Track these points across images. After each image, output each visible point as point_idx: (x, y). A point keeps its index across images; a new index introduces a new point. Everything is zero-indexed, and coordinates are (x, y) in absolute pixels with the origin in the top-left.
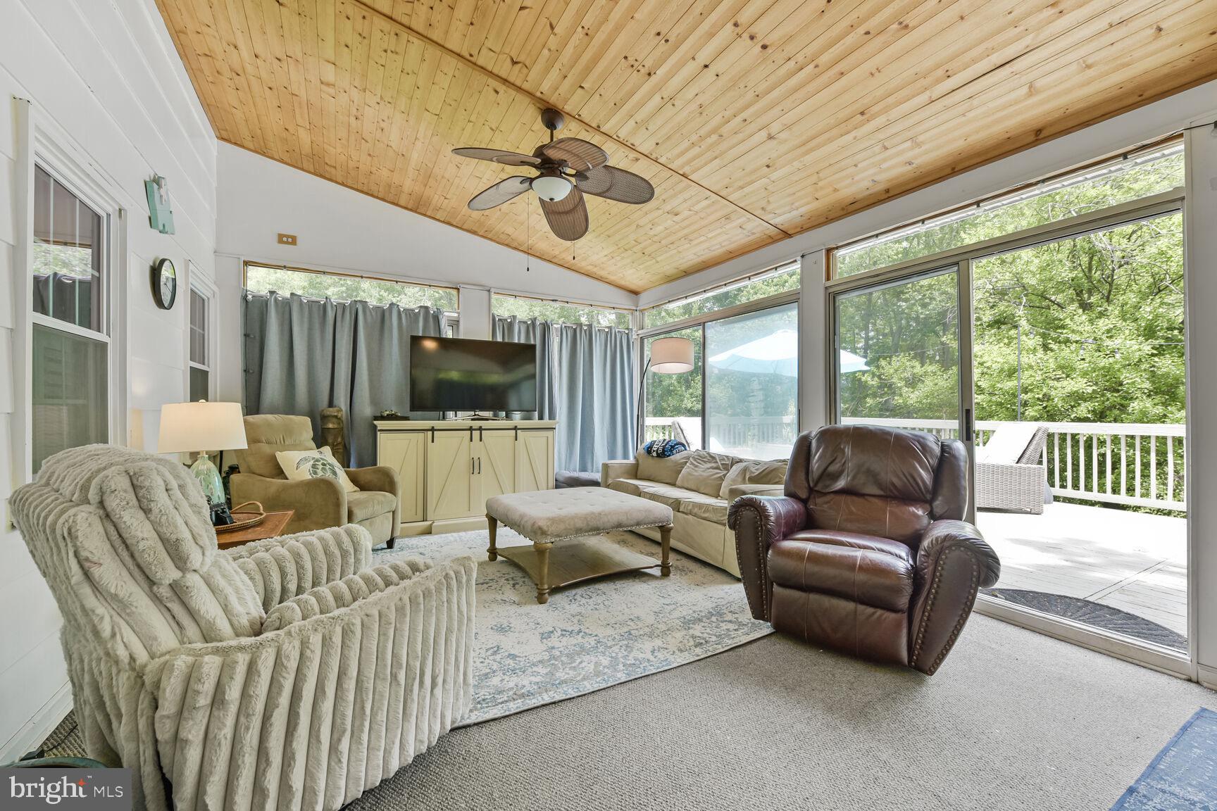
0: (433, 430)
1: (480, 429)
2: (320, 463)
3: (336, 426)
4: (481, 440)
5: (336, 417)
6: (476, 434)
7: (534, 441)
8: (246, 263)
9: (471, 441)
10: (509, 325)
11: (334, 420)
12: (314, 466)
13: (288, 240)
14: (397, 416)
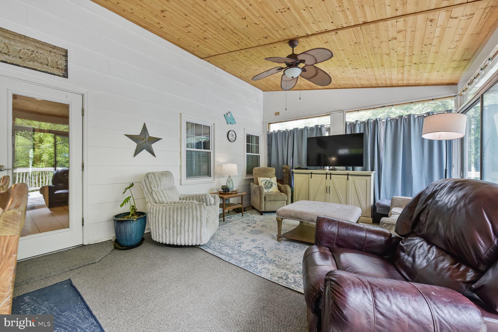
0: (311, 173)
1: (331, 174)
2: (268, 182)
3: (285, 171)
4: (331, 179)
5: (285, 168)
6: (328, 176)
7: (360, 181)
8: (269, 124)
9: (326, 179)
10: (353, 125)
11: (285, 169)
12: (266, 183)
13: (277, 114)
14: (301, 168)
